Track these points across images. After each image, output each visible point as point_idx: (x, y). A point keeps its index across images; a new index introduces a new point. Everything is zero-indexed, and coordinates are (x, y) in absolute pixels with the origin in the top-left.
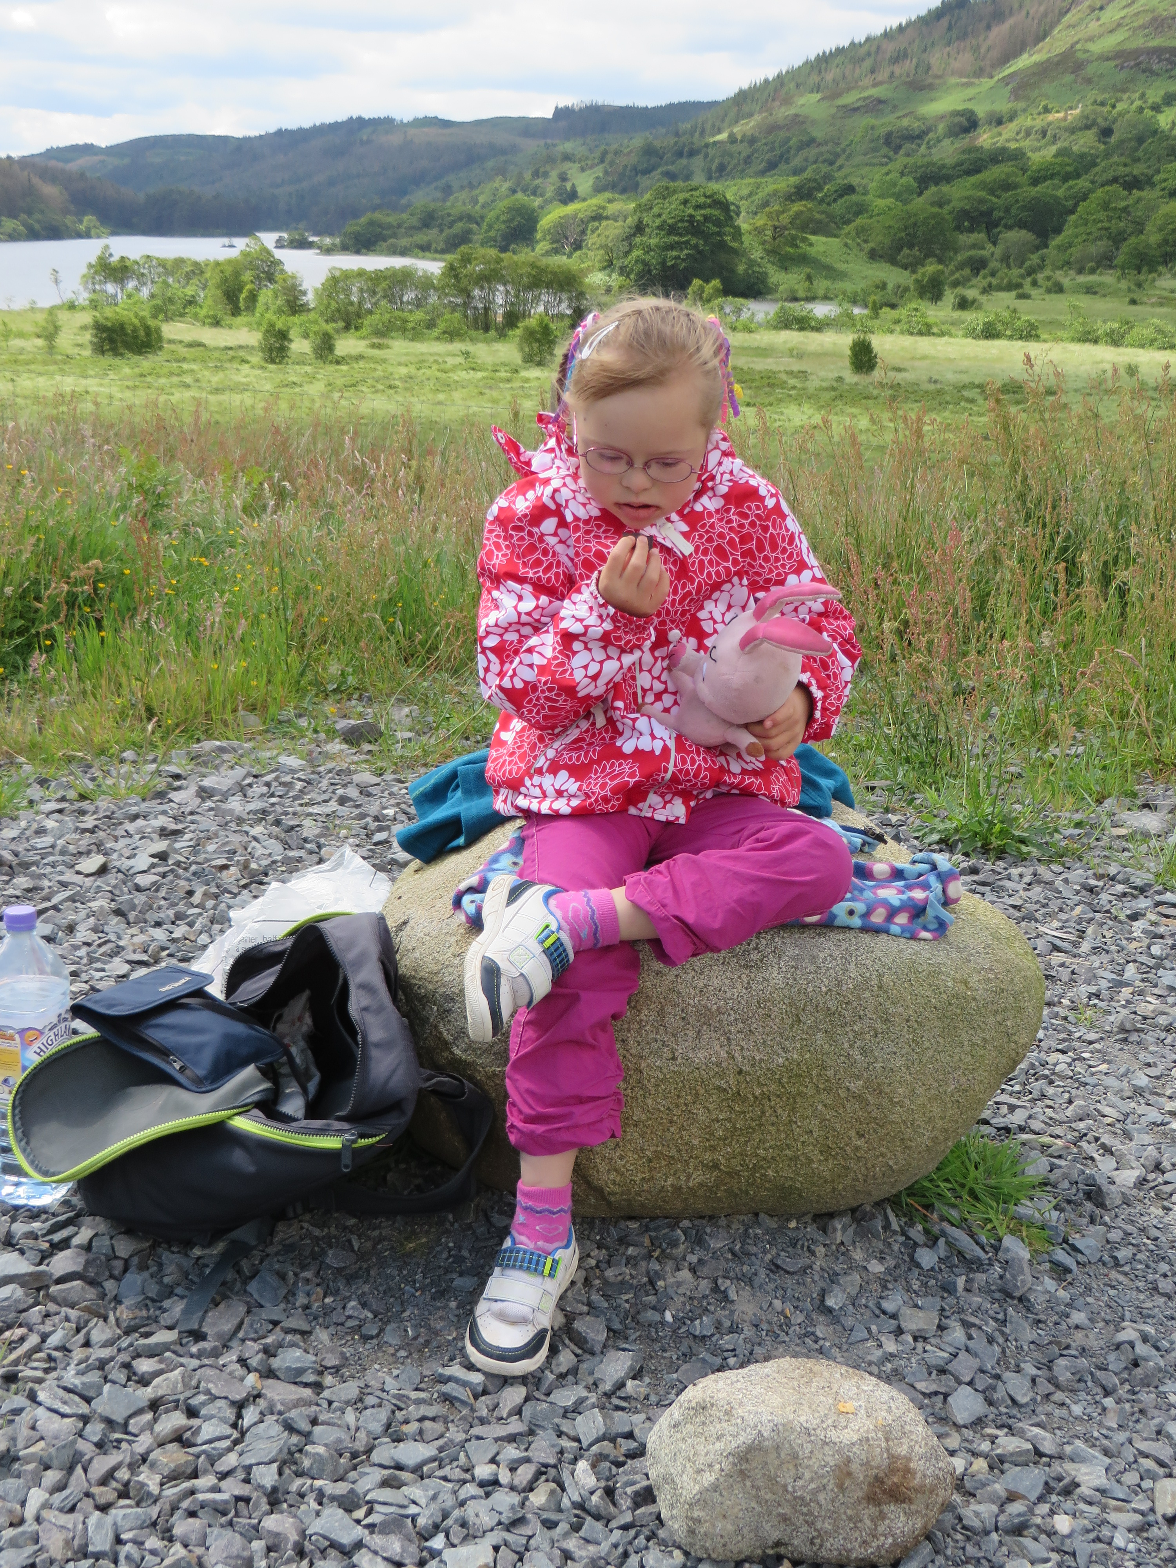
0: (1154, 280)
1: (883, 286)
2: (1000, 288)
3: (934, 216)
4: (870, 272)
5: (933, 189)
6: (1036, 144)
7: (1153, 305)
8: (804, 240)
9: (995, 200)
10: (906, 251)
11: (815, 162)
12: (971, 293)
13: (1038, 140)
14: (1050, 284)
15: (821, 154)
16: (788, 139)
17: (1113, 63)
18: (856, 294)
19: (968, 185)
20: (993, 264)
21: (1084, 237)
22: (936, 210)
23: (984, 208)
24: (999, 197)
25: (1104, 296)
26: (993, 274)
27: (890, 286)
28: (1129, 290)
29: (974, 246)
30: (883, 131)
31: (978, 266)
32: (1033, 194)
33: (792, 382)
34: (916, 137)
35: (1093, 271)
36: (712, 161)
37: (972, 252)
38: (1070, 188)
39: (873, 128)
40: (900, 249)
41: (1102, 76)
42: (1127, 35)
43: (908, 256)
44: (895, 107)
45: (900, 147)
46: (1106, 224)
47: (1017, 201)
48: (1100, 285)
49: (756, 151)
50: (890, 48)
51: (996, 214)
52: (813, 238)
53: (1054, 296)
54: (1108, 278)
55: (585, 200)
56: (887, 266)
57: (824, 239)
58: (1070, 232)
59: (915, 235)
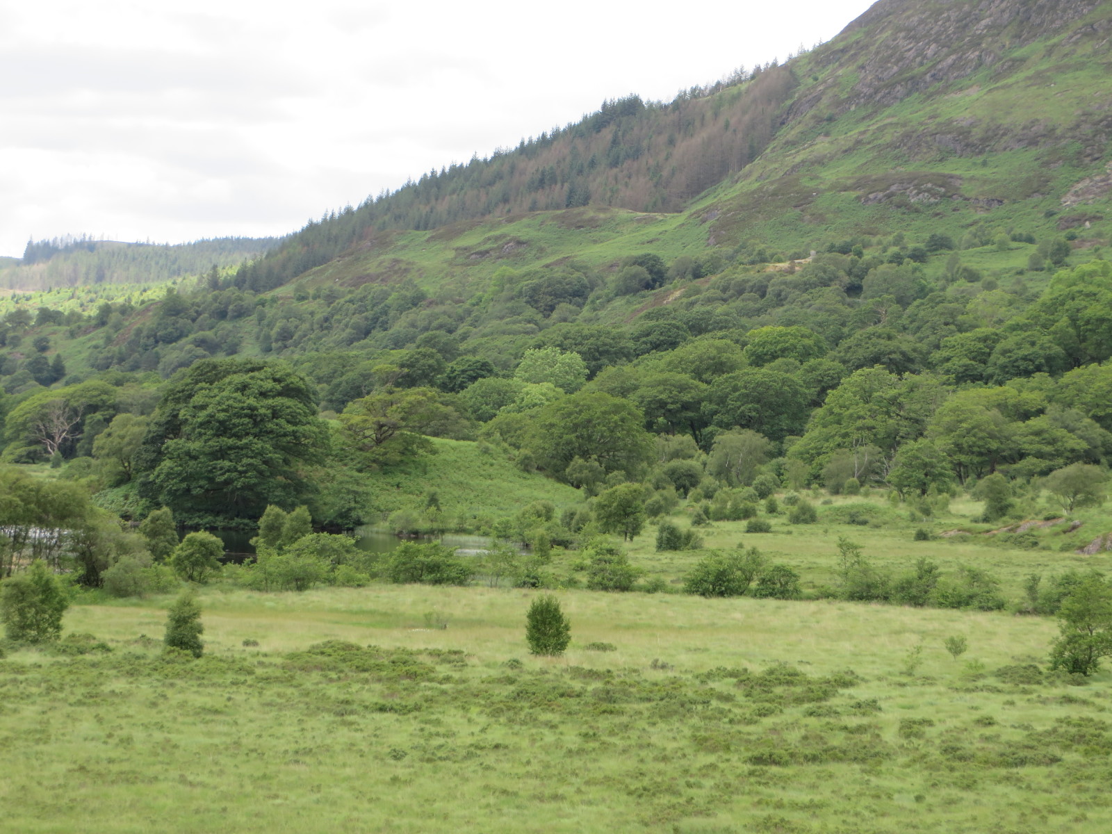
0: (946, 504)
1: (548, 514)
2: (720, 516)
3: (617, 409)
4: (526, 491)
5: (611, 370)
6: (751, 304)
7: (952, 540)
8: (424, 444)
9: (704, 386)
10: (578, 461)
11: (426, 329)
12: (682, 523)
13: (755, 301)
14: (795, 509)
15: (436, 316)
16: (385, 295)
17: (853, 194)
18: (507, 526)
19: (662, 364)
20: (707, 481)
21: (838, 439)
22: (619, 400)
23: (686, 397)
24: (708, 382)
25: (877, 526)
26: (709, 495)
27: (558, 514)
28: (913, 518)
29: (676, 454)
30: (525, 284)
31: (685, 482)
32: (759, 377)
33: (443, 670)
34: (578, 294)
35: (853, 491)
36: (270, 325)
37: (675, 463)
38: (813, 369)
39: (511, 280)
40: (568, 458)
41: (839, 211)
42: (870, 156)
43: (581, 468)
44: (541, 250)
45: (552, 308)
46: (869, 422)
47: (735, 389)
48: (870, 510)
49: (337, 311)
50: (531, 168)
51: (706, 407)
52: (436, 441)
53: (802, 527)
54: (878, 500)
55: (76, 380)
56: (551, 484)
57: (453, 443)
58: (816, 433)
59: (590, 438)
